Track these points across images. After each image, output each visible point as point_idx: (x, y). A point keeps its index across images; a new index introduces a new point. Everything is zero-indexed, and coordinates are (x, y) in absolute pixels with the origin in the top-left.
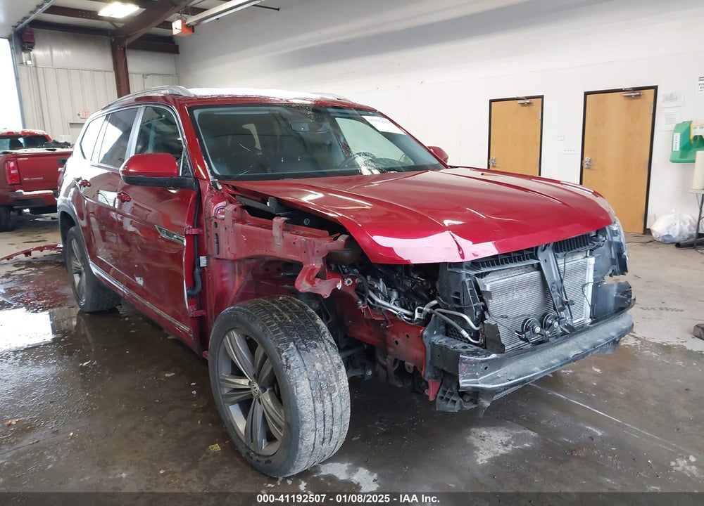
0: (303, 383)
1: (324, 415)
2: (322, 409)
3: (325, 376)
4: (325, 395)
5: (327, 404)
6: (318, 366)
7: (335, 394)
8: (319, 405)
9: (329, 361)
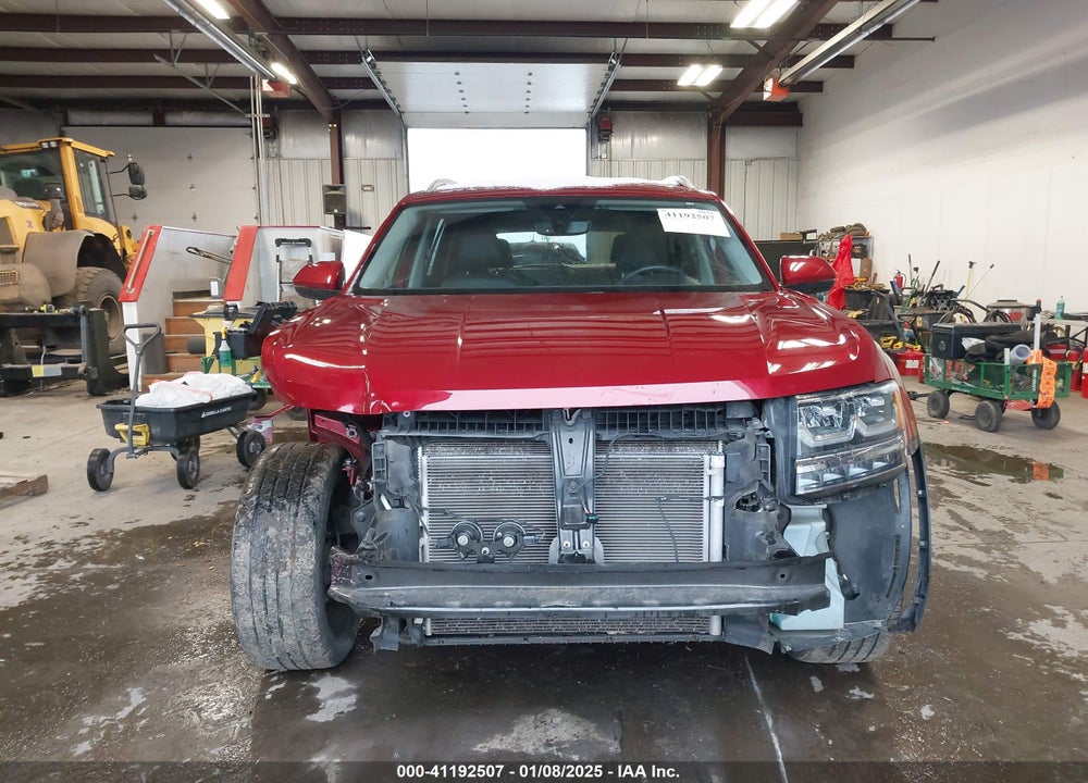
0: (243, 546)
1: (265, 596)
2: (261, 585)
3: (276, 546)
4: (269, 570)
5: (270, 582)
6: (272, 531)
7: (285, 574)
8: (257, 581)
9: (291, 530)
